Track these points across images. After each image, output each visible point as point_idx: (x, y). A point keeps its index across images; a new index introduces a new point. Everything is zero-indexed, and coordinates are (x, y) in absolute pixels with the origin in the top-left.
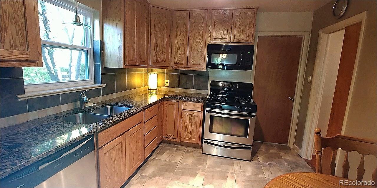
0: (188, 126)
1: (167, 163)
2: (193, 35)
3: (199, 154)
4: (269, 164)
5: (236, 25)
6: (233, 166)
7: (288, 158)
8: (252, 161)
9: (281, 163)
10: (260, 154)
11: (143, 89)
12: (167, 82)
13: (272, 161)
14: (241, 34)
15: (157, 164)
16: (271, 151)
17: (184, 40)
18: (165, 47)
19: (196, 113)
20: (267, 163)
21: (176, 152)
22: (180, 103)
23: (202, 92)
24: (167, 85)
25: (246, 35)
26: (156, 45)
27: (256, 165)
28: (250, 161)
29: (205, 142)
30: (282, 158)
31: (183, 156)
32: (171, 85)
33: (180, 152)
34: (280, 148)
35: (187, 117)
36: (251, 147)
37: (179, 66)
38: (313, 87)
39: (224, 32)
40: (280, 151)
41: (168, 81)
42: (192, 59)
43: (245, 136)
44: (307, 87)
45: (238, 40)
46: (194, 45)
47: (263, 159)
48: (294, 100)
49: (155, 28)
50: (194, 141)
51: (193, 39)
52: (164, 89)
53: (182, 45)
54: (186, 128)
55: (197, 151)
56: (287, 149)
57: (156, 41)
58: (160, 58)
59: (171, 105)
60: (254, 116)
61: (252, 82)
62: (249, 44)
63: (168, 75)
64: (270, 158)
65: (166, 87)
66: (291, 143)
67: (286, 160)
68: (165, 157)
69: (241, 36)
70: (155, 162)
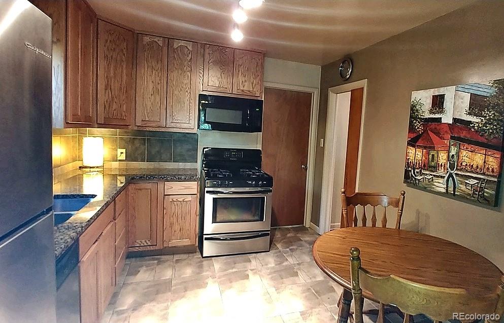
0: (175, 220)
1: (152, 284)
2: (175, 78)
3: (199, 260)
4: (290, 249)
5: (239, 71)
6: (250, 261)
7: (307, 239)
8: (270, 252)
9: (301, 246)
10: (277, 241)
11: (70, 166)
12: (122, 153)
13: (292, 245)
14: (246, 84)
15: (134, 290)
16: (288, 235)
17: (158, 84)
18: (125, 91)
19: (189, 198)
20: (288, 249)
21: (160, 266)
22: (161, 185)
23: (188, 165)
24: (123, 157)
25: (252, 85)
26: (107, 87)
27: (276, 255)
28: (269, 251)
29: (206, 239)
30: (302, 241)
31: (174, 268)
32: (129, 157)
33: (167, 264)
34: (297, 230)
35: (173, 207)
36: (269, 232)
37: (151, 125)
38: (326, 152)
39: (223, 78)
40: (298, 234)
41: (124, 151)
42: (173, 115)
43: (262, 219)
44: (320, 153)
45: (243, 91)
46: (176, 92)
47: (282, 246)
48: (307, 169)
49: (105, 57)
50: (186, 242)
51: (174, 83)
52: (115, 165)
53: (156, 91)
54: (172, 225)
55: (193, 256)
56: (304, 230)
57: (108, 82)
58: (115, 110)
59: (143, 190)
60: (271, 191)
61: (259, 147)
62: (255, 98)
63: (124, 140)
64: (289, 243)
65: (120, 161)
66: (307, 222)
67: (305, 241)
68: (144, 276)
69: (246, 86)
70: (129, 288)
